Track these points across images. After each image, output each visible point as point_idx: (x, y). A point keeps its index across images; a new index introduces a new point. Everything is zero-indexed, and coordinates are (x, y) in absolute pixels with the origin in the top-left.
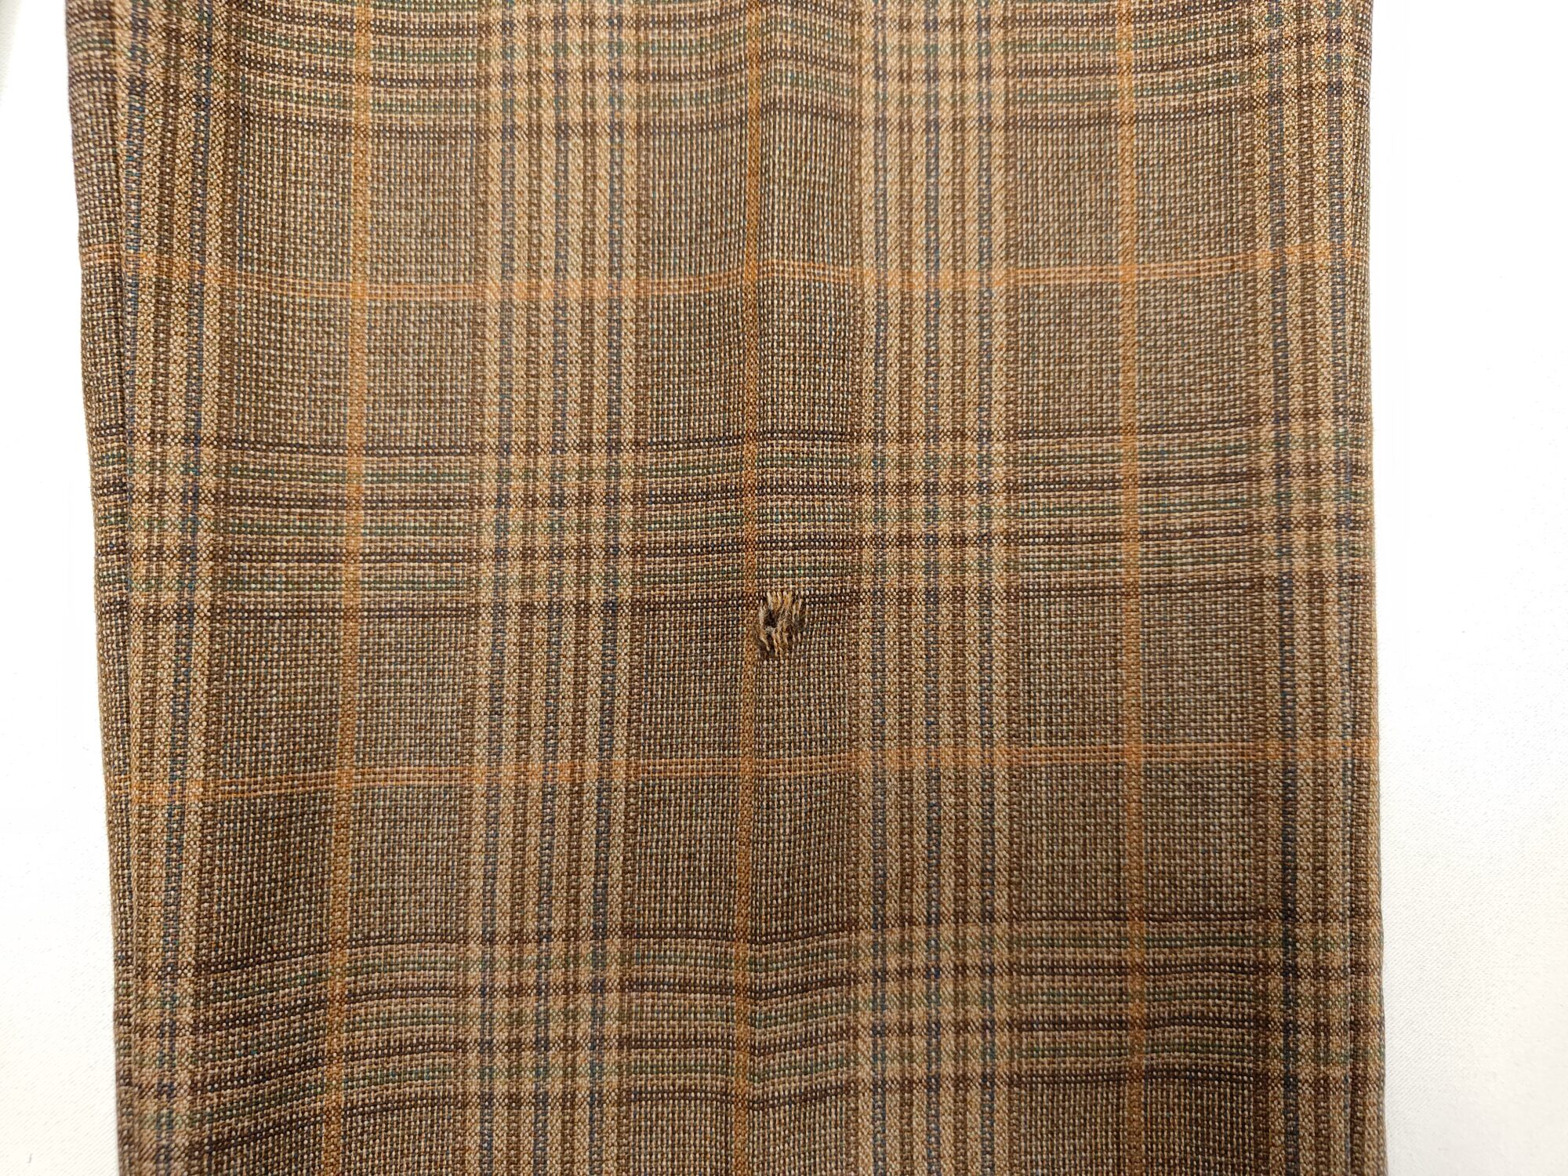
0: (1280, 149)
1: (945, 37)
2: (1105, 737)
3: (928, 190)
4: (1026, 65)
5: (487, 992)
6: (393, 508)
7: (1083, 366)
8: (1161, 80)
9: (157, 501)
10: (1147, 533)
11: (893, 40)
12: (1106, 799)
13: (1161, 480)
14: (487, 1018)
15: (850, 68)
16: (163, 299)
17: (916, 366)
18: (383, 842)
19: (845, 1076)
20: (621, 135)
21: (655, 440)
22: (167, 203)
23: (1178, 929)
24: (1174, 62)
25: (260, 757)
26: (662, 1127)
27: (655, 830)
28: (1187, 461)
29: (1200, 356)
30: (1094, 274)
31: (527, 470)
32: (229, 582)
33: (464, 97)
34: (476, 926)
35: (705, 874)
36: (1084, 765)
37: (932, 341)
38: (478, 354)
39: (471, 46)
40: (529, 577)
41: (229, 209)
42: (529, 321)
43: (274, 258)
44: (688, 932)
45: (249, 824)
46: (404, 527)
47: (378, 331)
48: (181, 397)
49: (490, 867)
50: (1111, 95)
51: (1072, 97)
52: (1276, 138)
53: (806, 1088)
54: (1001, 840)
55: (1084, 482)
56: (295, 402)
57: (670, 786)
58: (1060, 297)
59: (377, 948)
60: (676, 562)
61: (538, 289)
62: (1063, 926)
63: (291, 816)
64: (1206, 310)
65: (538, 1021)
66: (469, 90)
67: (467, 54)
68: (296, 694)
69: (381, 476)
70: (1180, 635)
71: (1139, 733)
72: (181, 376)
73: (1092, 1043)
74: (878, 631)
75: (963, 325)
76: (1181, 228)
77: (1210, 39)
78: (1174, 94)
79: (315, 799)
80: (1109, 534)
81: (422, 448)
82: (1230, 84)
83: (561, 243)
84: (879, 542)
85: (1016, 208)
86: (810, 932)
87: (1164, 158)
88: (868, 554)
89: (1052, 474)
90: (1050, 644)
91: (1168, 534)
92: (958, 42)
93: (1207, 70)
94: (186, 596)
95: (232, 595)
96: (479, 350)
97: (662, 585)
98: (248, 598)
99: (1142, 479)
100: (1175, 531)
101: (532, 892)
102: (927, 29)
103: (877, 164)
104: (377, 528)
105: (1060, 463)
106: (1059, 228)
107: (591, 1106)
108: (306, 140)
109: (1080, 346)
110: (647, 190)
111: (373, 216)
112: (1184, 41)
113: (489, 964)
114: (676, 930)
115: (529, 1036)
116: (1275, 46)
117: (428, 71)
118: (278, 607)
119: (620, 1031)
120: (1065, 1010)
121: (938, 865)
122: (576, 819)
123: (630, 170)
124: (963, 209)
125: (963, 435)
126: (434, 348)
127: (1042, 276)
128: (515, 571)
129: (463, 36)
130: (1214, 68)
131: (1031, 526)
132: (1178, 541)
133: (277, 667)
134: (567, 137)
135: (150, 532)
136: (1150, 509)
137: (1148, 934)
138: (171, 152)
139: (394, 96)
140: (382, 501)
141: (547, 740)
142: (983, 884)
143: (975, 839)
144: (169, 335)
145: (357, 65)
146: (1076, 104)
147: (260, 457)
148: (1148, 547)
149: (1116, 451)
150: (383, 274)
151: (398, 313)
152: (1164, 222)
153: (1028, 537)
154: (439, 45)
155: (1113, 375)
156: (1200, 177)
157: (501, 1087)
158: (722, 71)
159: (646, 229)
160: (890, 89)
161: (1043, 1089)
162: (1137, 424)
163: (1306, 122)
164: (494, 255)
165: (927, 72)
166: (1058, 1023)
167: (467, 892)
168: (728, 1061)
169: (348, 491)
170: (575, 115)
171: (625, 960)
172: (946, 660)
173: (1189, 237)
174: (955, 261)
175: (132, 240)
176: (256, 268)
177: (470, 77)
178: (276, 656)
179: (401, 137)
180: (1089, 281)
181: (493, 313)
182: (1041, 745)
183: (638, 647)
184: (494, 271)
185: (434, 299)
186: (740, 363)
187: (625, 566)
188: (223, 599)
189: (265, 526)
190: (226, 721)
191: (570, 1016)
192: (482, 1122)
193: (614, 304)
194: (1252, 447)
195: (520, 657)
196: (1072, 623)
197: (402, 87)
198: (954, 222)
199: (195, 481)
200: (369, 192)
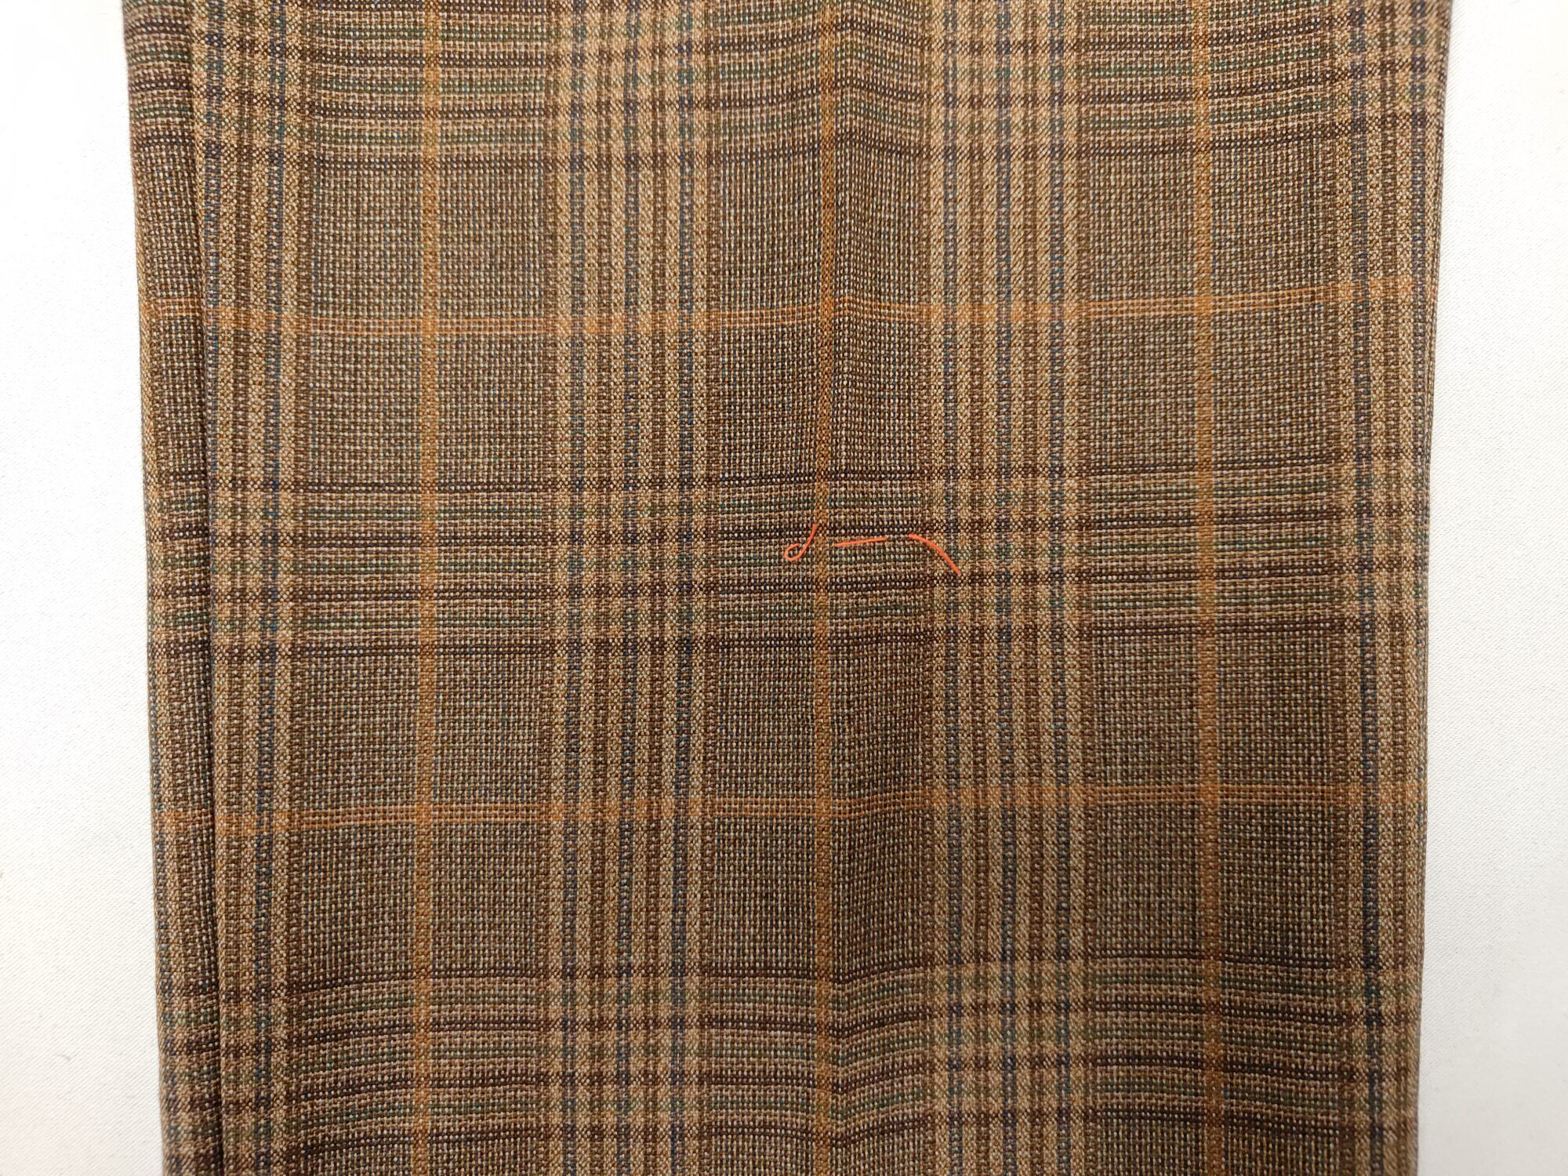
0: (1364, 179)
1: (1017, 60)
2: (1181, 777)
3: (999, 220)
4: (1100, 90)
5: (568, 1026)
6: (466, 544)
7: (1158, 400)
8: (1239, 105)
9: (239, 545)
10: (1223, 571)
11: (964, 64)
12: (1181, 838)
13: (1238, 517)
14: (568, 1052)
15: (918, 97)
16: (242, 350)
17: (987, 400)
18: (462, 878)
19: (921, 1109)
20: (691, 165)
21: (727, 475)
22: (244, 258)
23: (1255, 972)
24: (1252, 86)
25: (341, 789)
26: (743, 1161)
27: (731, 868)
28: (1265, 497)
29: (1278, 391)
30: (1168, 306)
31: (600, 507)
32: (310, 622)
33: (531, 126)
34: (556, 960)
35: (782, 914)
36: (1160, 804)
37: (1004, 376)
38: (549, 389)
39: (539, 76)
40: (603, 614)
41: (304, 257)
42: (600, 355)
43: (349, 300)
44: (766, 971)
45: (332, 853)
46: (477, 564)
47: (448, 366)
48: (259, 444)
49: (569, 903)
50: (1187, 121)
51: (1146, 123)
52: (1360, 167)
53: (883, 1120)
54: (1078, 880)
55: (1159, 518)
56: (370, 442)
57: (745, 826)
58: (1133, 330)
59: (458, 980)
60: (750, 599)
61: (609, 323)
62: (1138, 963)
63: (373, 847)
64: (1284, 343)
65: (620, 1054)
66: (536, 119)
67: (535, 85)
68: (374, 729)
69: (453, 512)
70: (1257, 675)
71: (1215, 772)
72: (259, 424)
73: (1167, 1079)
74: (951, 669)
75: (1034, 359)
76: (1259, 258)
77: (1291, 63)
78: (1252, 120)
79: (396, 832)
80: (1184, 571)
81: (494, 484)
82: (1311, 110)
83: (632, 274)
84: (951, 579)
85: (1089, 239)
86: (885, 966)
87: (1242, 186)
88: (939, 592)
89: (1125, 510)
90: (1125, 683)
91: (1243, 572)
92: (1030, 65)
93: (1287, 95)
94: (268, 636)
95: (311, 634)
96: (550, 385)
97: (736, 622)
98: (326, 636)
99: (1217, 516)
100: (1253, 569)
101: (611, 928)
102: (999, 51)
103: (946, 194)
104: (451, 564)
105: (1133, 499)
106: (1132, 259)
107: (672, 1139)
108: (378, 179)
109: (1154, 380)
110: (717, 219)
111: (443, 250)
112: (1263, 65)
113: (570, 998)
114: (755, 970)
115: (610, 1068)
116: (1357, 72)
117: (495, 102)
118: (356, 644)
119: (701, 1067)
120: (1139, 1044)
121: (1013, 903)
122: (654, 855)
123: (701, 200)
124: (1035, 239)
125: (1035, 471)
126: (505, 382)
127: (1114, 309)
128: (589, 608)
129: (531, 66)
130: (1293, 93)
131: (1104, 564)
132: (1255, 580)
133: (357, 703)
134: (637, 168)
135: (233, 576)
136: (1226, 547)
137: (1224, 974)
138: (247, 210)
139: (461, 127)
140: (455, 538)
141: (624, 777)
142: (1058, 922)
143: (1050, 877)
144: (247, 384)
145: (427, 100)
146: (1151, 130)
147: (337, 499)
148: (1224, 585)
149: (1191, 487)
150: (453, 309)
151: (468, 348)
152: (1242, 252)
153: (1101, 574)
154: (507, 76)
155: (1188, 409)
156: (1280, 206)
157: (583, 1120)
158: (792, 96)
159: (717, 260)
160: (960, 116)
161: (1118, 1125)
162: (1213, 459)
163: (1389, 152)
164: (564, 289)
165: (998, 96)
166: (1132, 1058)
167: (547, 927)
168: (808, 1099)
169: (423, 528)
170: (645, 145)
171: (704, 997)
172: (1018, 698)
173: (1268, 267)
174: (1027, 293)
175: (211, 296)
176: (331, 312)
177: (537, 106)
178: (355, 692)
179: (468, 167)
180: (1163, 313)
181: (564, 347)
182: (1117, 784)
183: (712, 684)
184: (565, 304)
185: (504, 333)
186: (813, 400)
187: (699, 604)
188: (303, 638)
189: (342, 566)
190: (309, 755)
191: (651, 1051)
192: (565, 1153)
193: (685, 337)
194: (1333, 485)
195: (596, 694)
196: (1147, 661)
197: (469, 117)
198: (1026, 253)
199: (274, 525)
200: (438, 226)
